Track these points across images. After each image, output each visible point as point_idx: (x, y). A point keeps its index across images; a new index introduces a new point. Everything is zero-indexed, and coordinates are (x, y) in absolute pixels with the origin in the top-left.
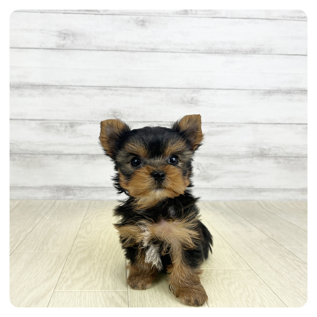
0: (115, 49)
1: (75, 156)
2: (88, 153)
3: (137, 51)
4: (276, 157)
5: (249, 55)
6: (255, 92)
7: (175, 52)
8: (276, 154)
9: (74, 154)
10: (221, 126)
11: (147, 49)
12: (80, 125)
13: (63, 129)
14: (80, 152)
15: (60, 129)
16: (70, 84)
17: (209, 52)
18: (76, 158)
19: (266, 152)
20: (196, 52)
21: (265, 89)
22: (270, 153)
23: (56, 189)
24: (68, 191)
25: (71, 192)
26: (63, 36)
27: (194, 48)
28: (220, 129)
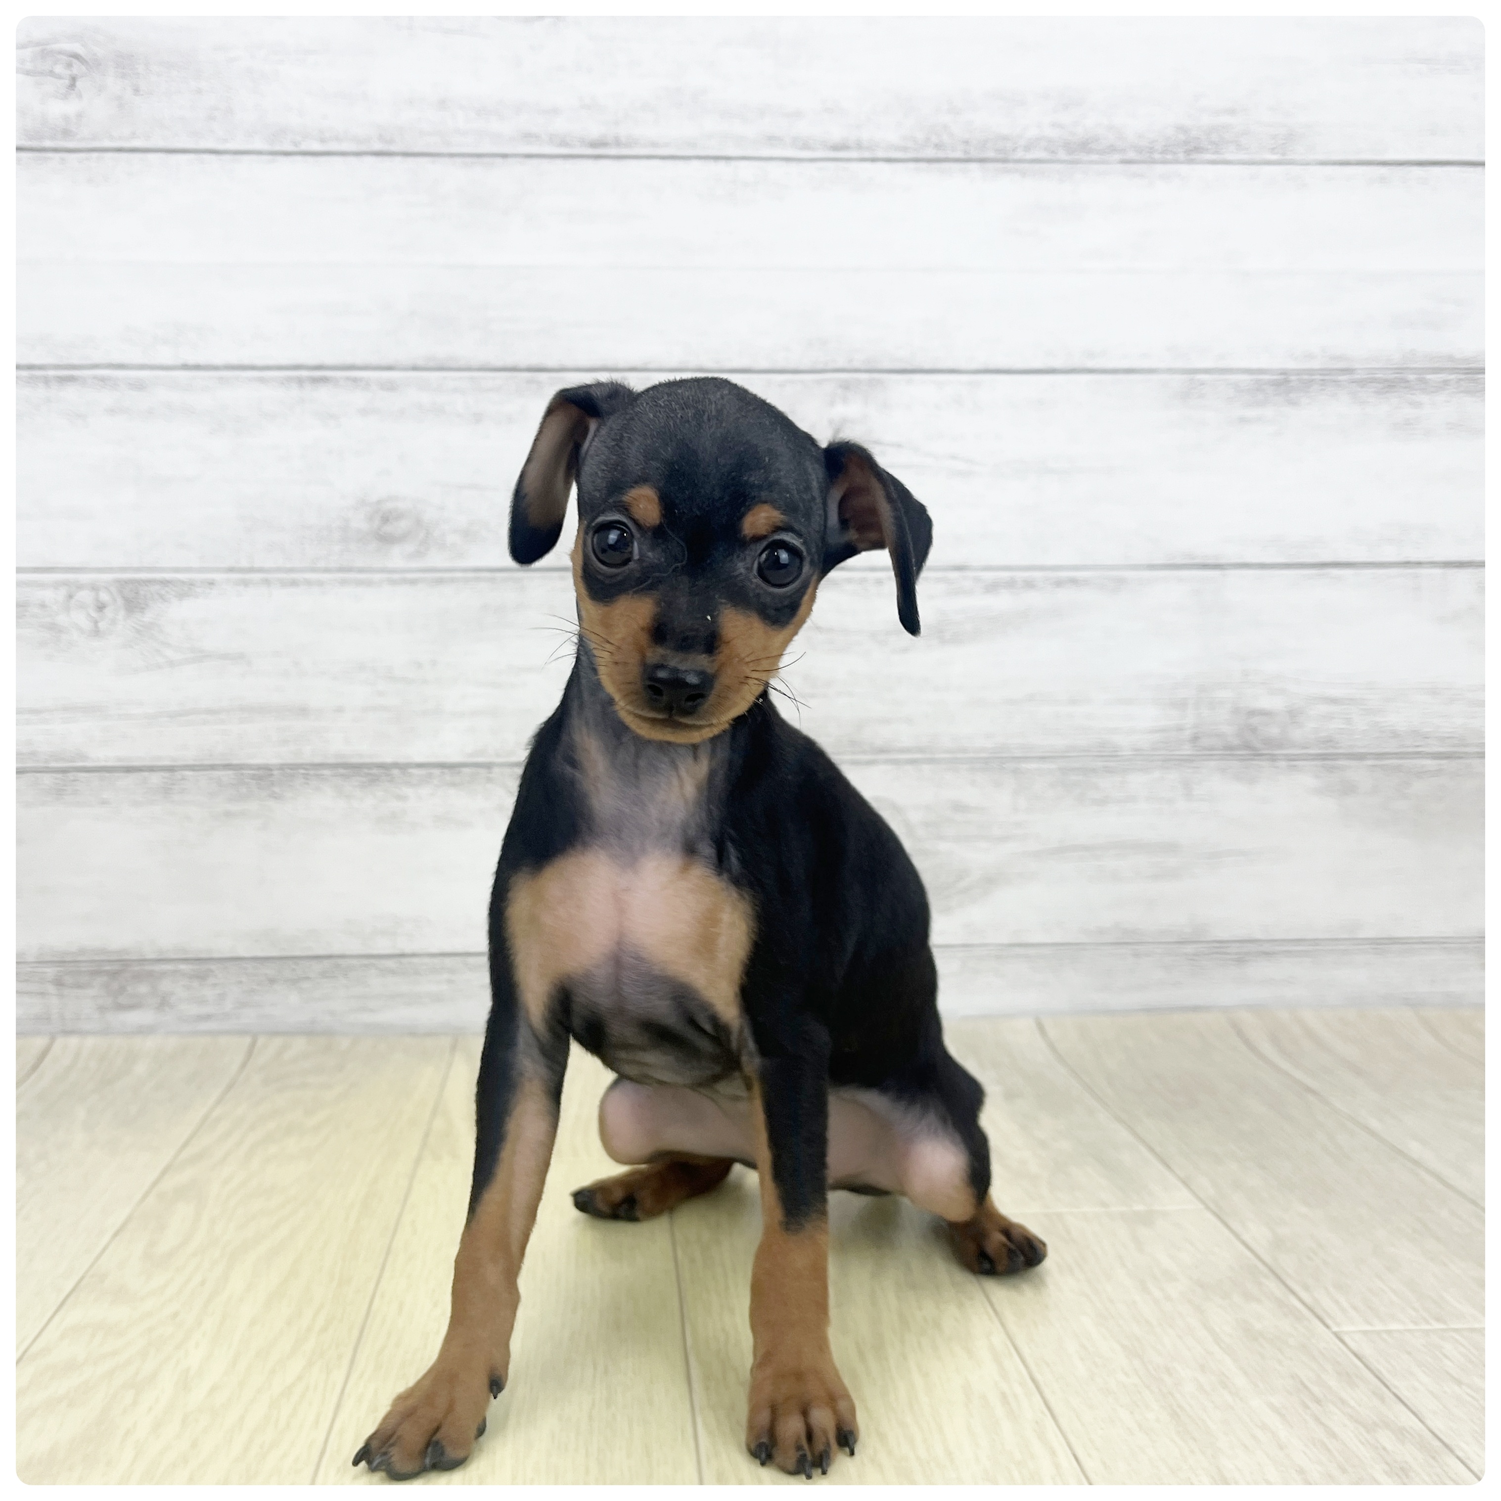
0: (378, 146)
1: (155, 779)
2: (235, 762)
3: (505, 156)
4: (1329, 757)
5: (1160, 169)
6: (1202, 384)
7: (728, 158)
8: (1329, 741)
9: (152, 769)
10: (1011, 584)
11: (563, 143)
12: (181, 596)
13: (81, 618)
14: (189, 756)
15: (62, 619)
16: (117, 358)
17: (930, 153)
18: (166, 791)
19: (1274, 731)
20: (854, 154)
21: (1254, 365)
22: (1297, 734)
23: (51, 972)
24: (122, 990)
25: (143, 988)
26: (59, 69)
27: (837, 134)
28: (1003, 602)
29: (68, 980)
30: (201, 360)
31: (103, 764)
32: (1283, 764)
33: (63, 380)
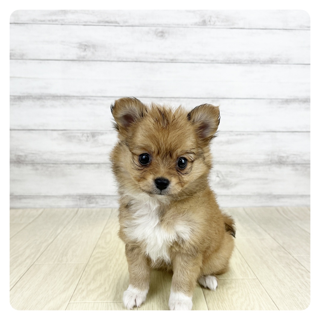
0: (135, 60)
3: (156, 62)
4: (294, 164)
5: (266, 65)
6: (273, 101)
7: (193, 63)
8: (294, 161)
9: (96, 164)
10: (240, 134)
11: (166, 59)
12: (101, 135)
13: (84, 138)
14: (102, 162)
15: (81, 138)
16: (91, 95)
17: (228, 62)
18: (98, 167)
19: (284, 160)
20: (215, 62)
21: (282, 98)
22: (288, 160)
23: (78, 197)
24: (90, 200)
25: (94, 200)
26: (83, 47)
27: (212, 58)
28: (239, 137)
29: (81, 199)
30: (105, 95)
31: (88, 162)
32: (286, 165)
33: (83, 99)
